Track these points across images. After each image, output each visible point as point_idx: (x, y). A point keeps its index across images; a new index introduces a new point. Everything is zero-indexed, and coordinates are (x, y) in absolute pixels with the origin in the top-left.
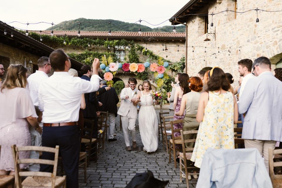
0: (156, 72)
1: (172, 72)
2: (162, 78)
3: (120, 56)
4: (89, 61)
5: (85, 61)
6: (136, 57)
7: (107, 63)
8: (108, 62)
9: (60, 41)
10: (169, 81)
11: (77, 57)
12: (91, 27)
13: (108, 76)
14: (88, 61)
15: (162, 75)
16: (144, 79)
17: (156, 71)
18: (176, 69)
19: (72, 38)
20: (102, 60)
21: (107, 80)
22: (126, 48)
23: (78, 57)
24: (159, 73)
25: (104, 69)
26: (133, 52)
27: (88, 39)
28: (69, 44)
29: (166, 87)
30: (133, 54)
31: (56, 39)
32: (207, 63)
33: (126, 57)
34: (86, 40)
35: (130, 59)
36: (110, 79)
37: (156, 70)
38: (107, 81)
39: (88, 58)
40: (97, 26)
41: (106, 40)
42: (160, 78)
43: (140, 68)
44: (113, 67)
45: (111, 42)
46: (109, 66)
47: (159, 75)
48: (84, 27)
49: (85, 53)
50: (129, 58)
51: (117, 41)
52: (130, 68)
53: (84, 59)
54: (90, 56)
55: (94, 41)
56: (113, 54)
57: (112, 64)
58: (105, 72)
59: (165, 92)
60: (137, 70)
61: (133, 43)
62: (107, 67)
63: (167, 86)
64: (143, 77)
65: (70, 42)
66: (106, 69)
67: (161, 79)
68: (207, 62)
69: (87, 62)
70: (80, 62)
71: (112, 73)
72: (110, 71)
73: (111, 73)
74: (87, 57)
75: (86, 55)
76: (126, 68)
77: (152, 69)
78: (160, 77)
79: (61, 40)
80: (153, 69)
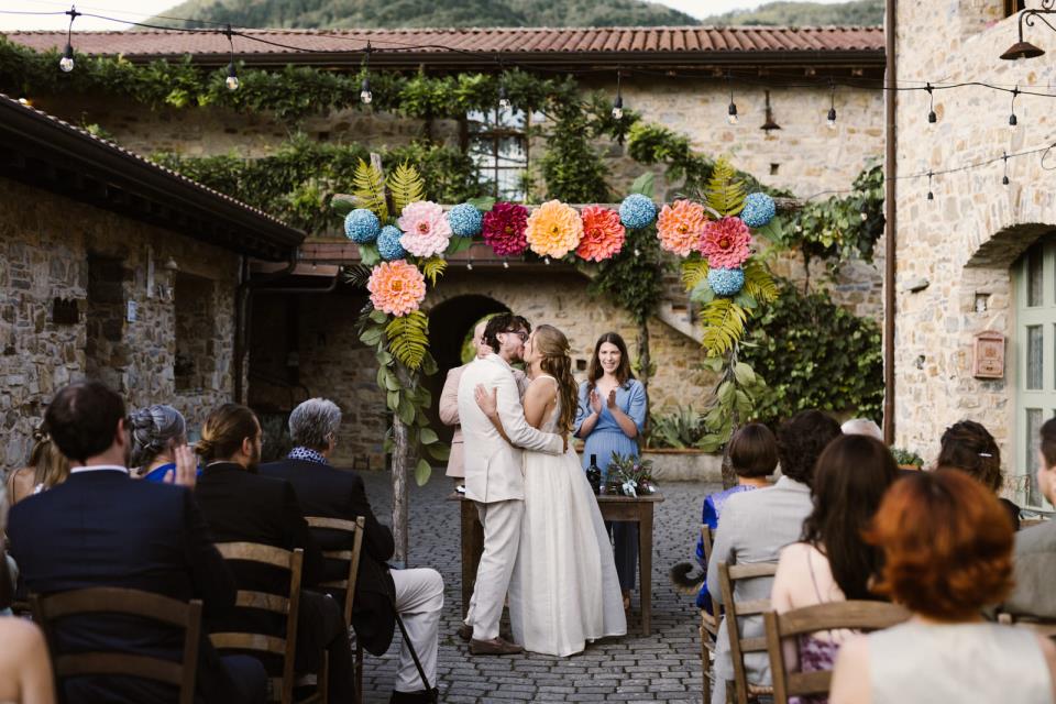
0: (695, 256)
1: (807, 261)
2: (732, 296)
3: (497, 168)
4: (315, 202)
5: (292, 198)
6: (587, 173)
7: (384, 206)
8: (390, 200)
9: (148, 86)
10: (787, 316)
11: (243, 177)
12: (359, 16)
13: (397, 287)
14: (306, 197)
15: (736, 273)
16: (636, 302)
17: (698, 253)
18: (827, 243)
19: (217, 68)
20: (356, 188)
21: (386, 311)
22: (532, 124)
23: (254, 179)
24: (712, 260)
25: (371, 243)
26: (570, 141)
27: (307, 71)
28: (202, 100)
29: (772, 348)
30: (573, 158)
31: (125, 74)
32: (1023, 197)
33: (530, 177)
34: (299, 78)
35: (556, 184)
36: (410, 305)
37: (695, 247)
38: (391, 316)
39: (310, 185)
40: (391, 12)
41: (411, 75)
42: (719, 296)
43: (591, 231)
44: (424, 229)
45: (440, 88)
46: (400, 221)
47: (713, 278)
48: (321, 18)
49: (292, 151)
50: (548, 180)
51: (477, 79)
52: (528, 232)
53: (287, 188)
54: (318, 174)
55: (340, 80)
56: (453, 158)
57: (417, 209)
58: (378, 263)
59: (752, 385)
60: (576, 243)
61: (571, 93)
62: (388, 231)
63: (777, 343)
64: (632, 290)
65: (206, 92)
66: (381, 241)
67: (725, 301)
68: (1019, 192)
69: (303, 204)
70: (264, 205)
71: (421, 269)
72: (406, 255)
73: (414, 269)
74: (301, 179)
75: (298, 167)
76: (503, 232)
77: (670, 240)
78: (718, 288)
79: (156, 81)
80: (678, 237)
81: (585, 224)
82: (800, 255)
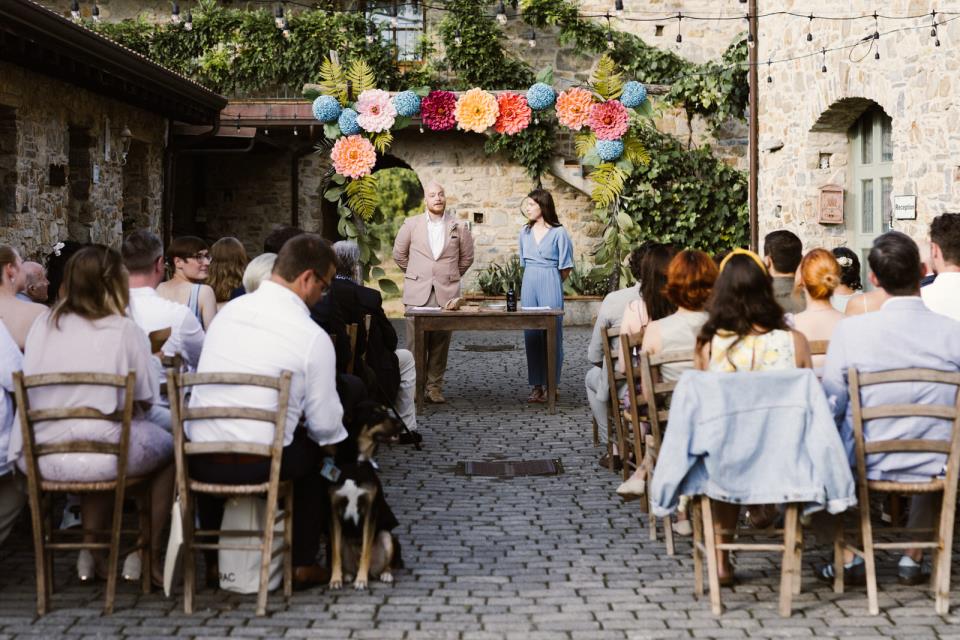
0: (586, 130)
1: (690, 117)
2: (614, 161)
3: (394, 29)
4: (225, 65)
5: (201, 61)
6: (484, 37)
7: (345, 91)
8: (350, 89)
10: (673, 170)
11: (155, 42)
13: (354, 156)
14: (216, 61)
15: (617, 144)
16: (531, 158)
17: (588, 128)
18: (706, 103)
20: (321, 79)
21: (345, 175)
23: (165, 44)
24: (596, 134)
25: (333, 122)
29: (658, 200)
30: (470, 23)
32: (851, 76)
33: (429, 40)
35: (454, 48)
36: (364, 170)
37: (585, 123)
38: (349, 179)
39: (220, 48)
42: (606, 161)
43: (505, 112)
44: (375, 111)
46: (356, 104)
47: (600, 146)
49: (203, 16)
50: (447, 43)
52: (456, 113)
53: (197, 51)
54: (227, 39)
56: (356, 23)
57: (370, 95)
58: (339, 137)
59: (630, 230)
60: (494, 121)
62: (347, 112)
63: (662, 195)
64: (526, 147)
66: (341, 121)
67: (609, 164)
68: (848, 72)
69: (213, 68)
70: (176, 67)
71: (373, 141)
72: (361, 132)
73: (367, 142)
74: (211, 43)
75: (207, 32)
76: (437, 113)
77: (566, 118)
78: (603, 155)
80: (571, 115)
81: (500, 106)
82: (684, 112)
